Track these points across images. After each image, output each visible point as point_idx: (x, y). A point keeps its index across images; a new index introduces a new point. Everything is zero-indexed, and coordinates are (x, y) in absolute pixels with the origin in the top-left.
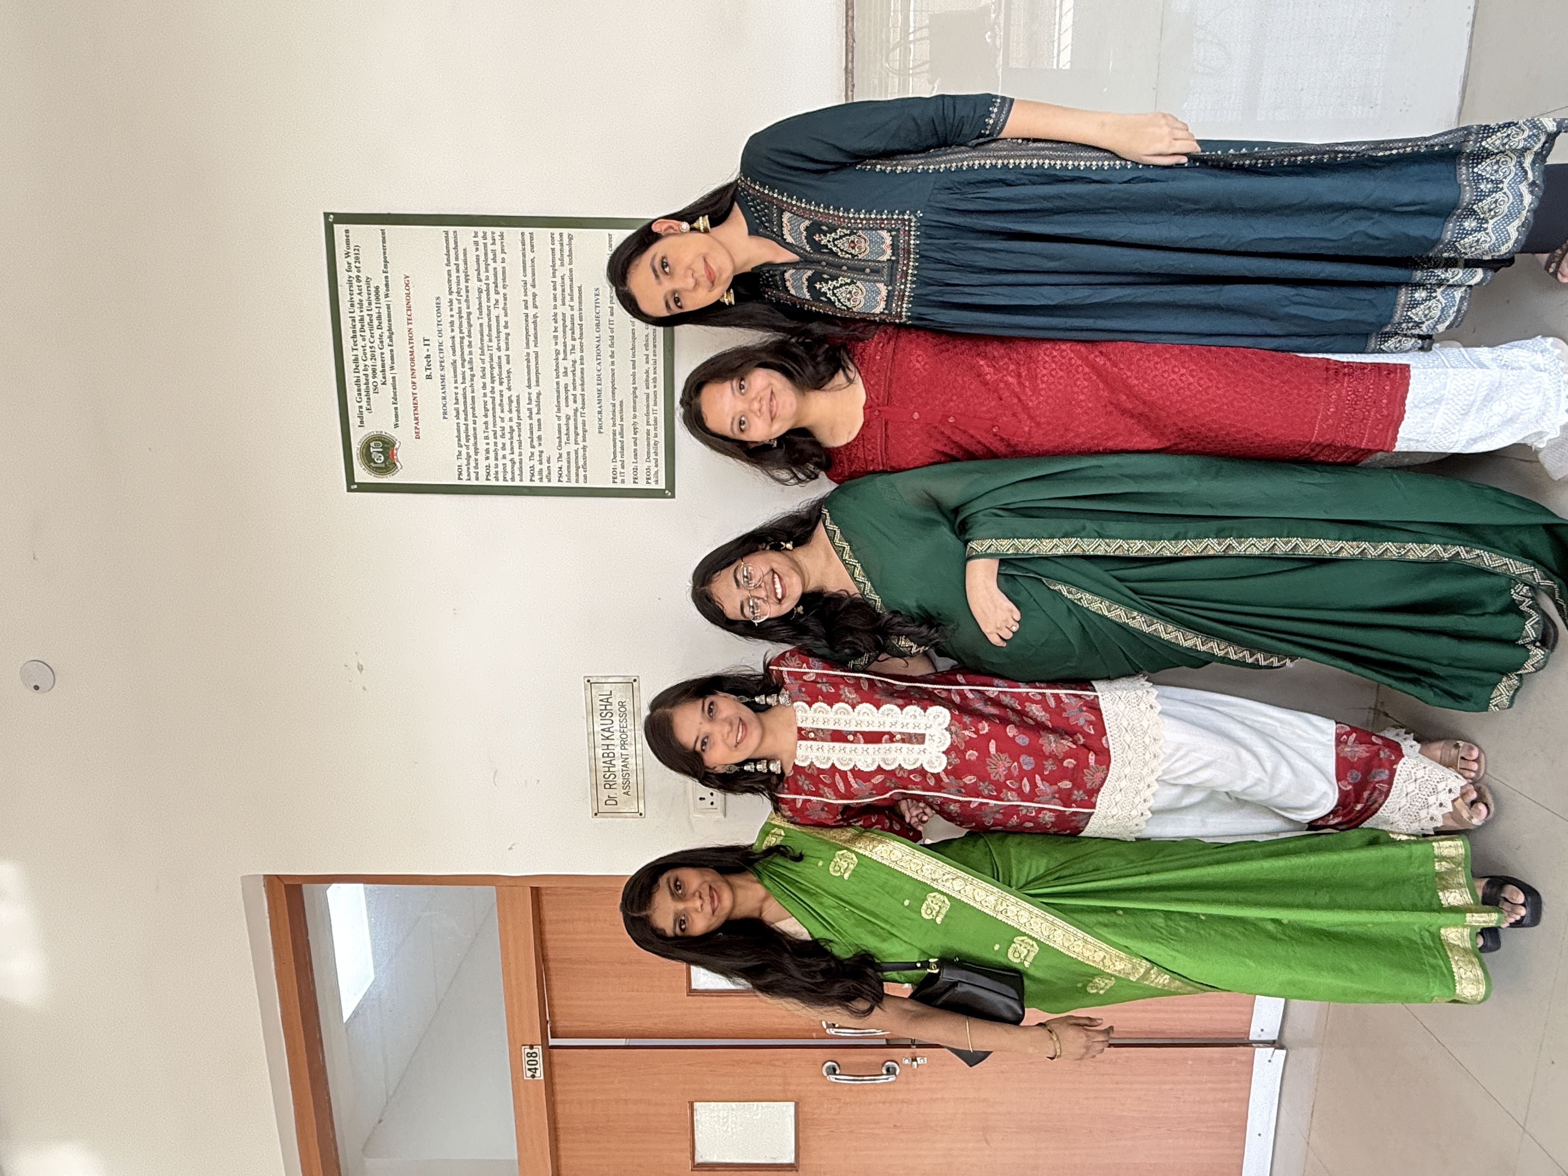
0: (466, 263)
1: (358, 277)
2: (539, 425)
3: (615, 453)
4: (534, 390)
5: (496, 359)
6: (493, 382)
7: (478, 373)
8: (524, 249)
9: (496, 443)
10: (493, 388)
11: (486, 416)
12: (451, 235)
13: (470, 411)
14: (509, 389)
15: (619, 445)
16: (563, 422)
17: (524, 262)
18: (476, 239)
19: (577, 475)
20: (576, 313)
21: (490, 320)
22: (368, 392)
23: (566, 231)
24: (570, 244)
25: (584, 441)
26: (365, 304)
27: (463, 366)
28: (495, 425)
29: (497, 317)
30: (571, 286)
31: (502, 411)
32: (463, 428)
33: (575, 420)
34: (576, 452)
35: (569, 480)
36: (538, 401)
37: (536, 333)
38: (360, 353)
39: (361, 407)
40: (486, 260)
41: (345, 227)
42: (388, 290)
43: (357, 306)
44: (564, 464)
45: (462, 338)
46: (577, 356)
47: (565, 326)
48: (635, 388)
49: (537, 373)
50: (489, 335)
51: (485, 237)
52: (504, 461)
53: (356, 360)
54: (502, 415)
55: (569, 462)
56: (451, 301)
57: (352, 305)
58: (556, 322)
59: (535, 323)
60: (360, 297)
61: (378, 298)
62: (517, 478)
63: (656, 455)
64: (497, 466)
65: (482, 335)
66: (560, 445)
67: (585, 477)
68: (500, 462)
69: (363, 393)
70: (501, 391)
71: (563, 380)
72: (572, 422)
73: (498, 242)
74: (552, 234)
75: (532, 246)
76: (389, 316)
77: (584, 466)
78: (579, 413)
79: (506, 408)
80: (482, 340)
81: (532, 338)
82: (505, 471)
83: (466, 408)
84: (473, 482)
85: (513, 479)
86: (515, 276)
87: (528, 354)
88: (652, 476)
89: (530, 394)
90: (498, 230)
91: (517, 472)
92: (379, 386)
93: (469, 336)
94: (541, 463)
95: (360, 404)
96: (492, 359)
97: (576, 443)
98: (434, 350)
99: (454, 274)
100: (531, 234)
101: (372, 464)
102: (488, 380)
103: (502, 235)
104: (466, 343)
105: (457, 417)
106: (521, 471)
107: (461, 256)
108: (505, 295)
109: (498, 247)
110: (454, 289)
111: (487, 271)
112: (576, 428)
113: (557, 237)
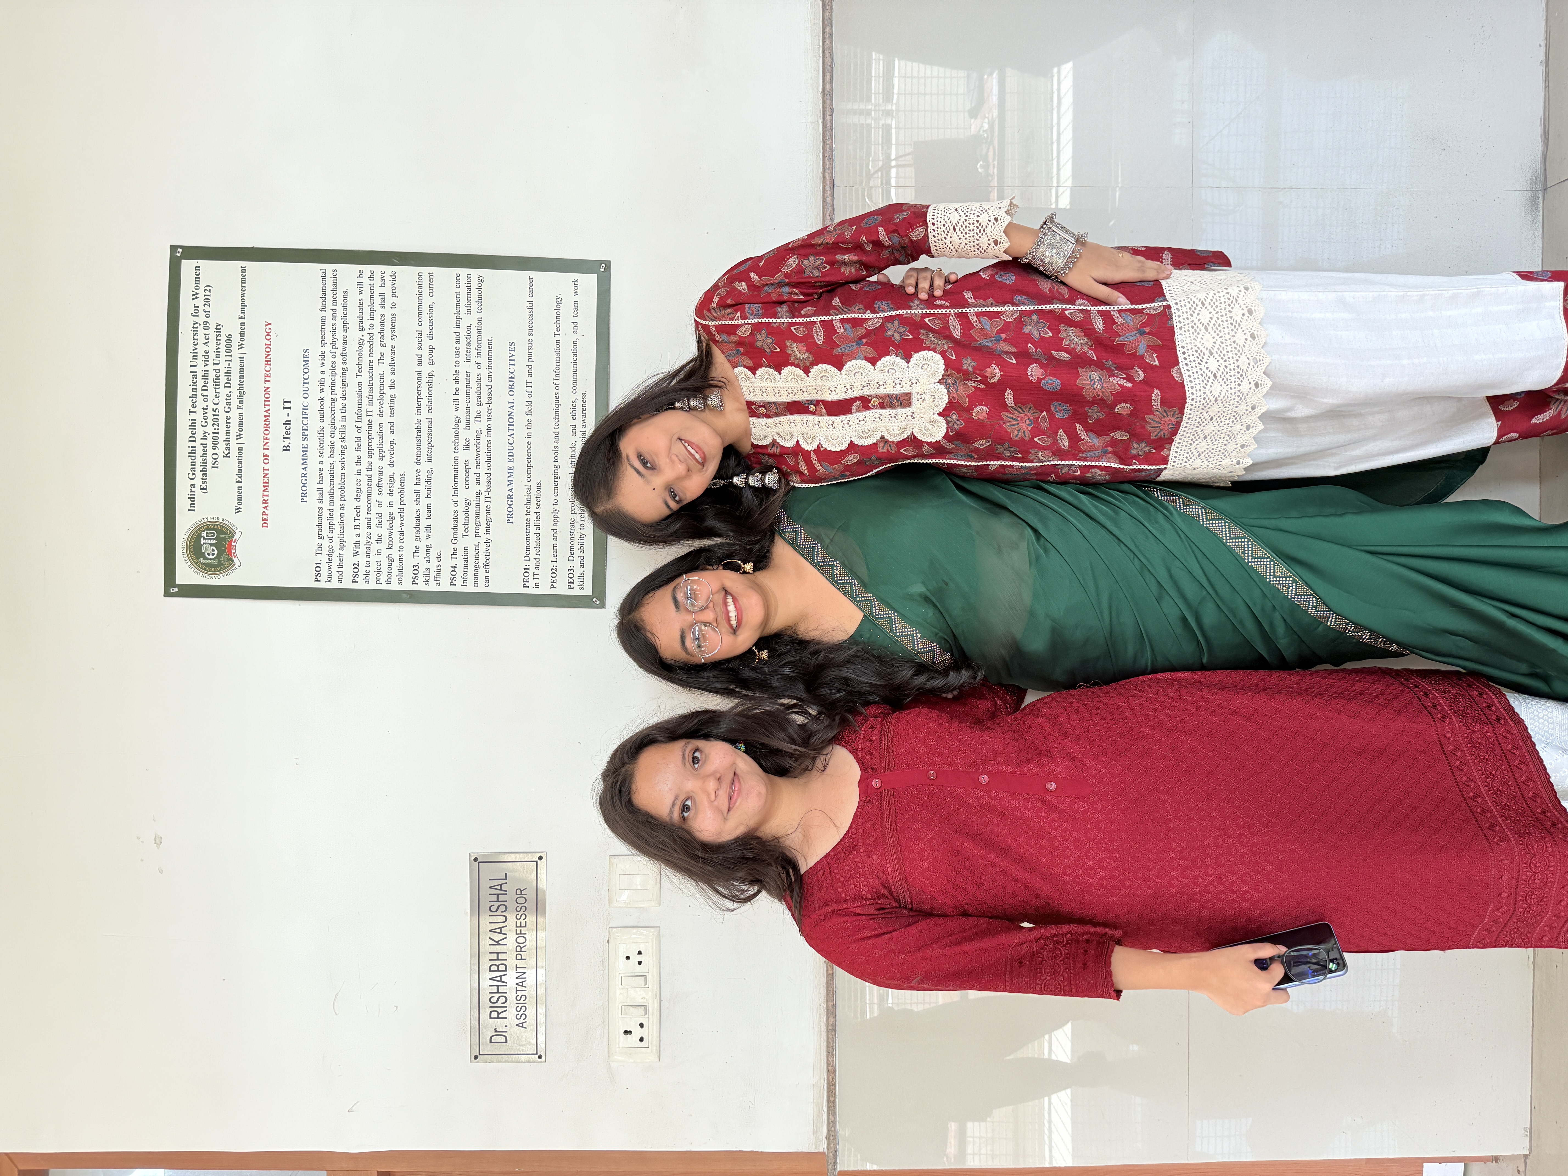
0: (345, 309)
1: (206, 323)
2: (429, 511)
3: (528, 548)
4: (425, 467)
5: (376, 428)
6: (370, 456)
7: (351, 443)
8: (421, 294)
9: (369, 535)
10: (370, 464)
11: (358, 499)
12: (329, 274)
13: (337, 493)
14: (391, 464)
15: (533, 538)
16: (461, 508)
17: (420, 308)
18: (360, 280)
19: (476, 577)
20: (484, 372)
21: (371, 378)
22: (204, 465)
23: (475, 273)
24: (479, 288)
25: (488, 533)
26: (212, 356)
27: (332, 435)
28: (369, 511)
29: (382, 375)
30: (479, 339)
31: (380, 494)
32: (326, 514)
33: (477, 507)
34: (477, 546)
35: (465, 584)
36: (429, 481)
37: (431, 396)
38: (199, 417)
39: (193, 485)
40: (372, 305)
41: (194, 263)
42: (242, 339)
43: (200, 358)
44: (460, 562)
45: (334, 400)
46: (483, 425)
47: (468, 388)
48: (558, 467)
49: (430, 446)
50: (370, 397)
51: (371, 277)
52: (378, 558)
53: (193, 426)
54: (380, 498)
55: (466, 560)
56: (323, 355)
57: (195, 358)
58: (458, 382)
59: (430, 382)
60: (205, 348)
61: (228, 349)
62: (395, 579)
63: (583, 552)
64: (368, 564)
65: (360, 396)
66: (455, 538)
67: (487, 580)
68: (374, 559)
69: (198, 468)
70: (380, 468)
71: (463, 455)
72: (472, 509)
73: (388, 284)
74: (458, 276)
75: (432, 290)
76: (241, 371)
77: (487, 566)
78: (482, 498)
79: (386, 489)
80: (359, 402)
81: (425, 402)
82: (379, 572)
83: (332, 488)
84: (334, 584)
85: (389, 581)
86: (407, 324)
87: (419, 422)
88: (575, 578)
89: (418, 471)
90: (388, 269)
91: (395, 572)
92: (221, 459)
93: (344, 397)
94: (428, 561)
95: (193, 482)
96: (370, 426)
97: (477, 535)
98: (295, 415)
99: (329, 321)
100: (431, 275)
101: (201, 560)
102: (364, 453)
103: (393, 275)
104: (338, 405)
105: (320, 500)
106: (401, 571)
107: (340, 300)
108: (393, 347)
109: (387, 290)
110: (329, 339)
111: (372, 318)
112: (478, 516)
113: (463, 280)
